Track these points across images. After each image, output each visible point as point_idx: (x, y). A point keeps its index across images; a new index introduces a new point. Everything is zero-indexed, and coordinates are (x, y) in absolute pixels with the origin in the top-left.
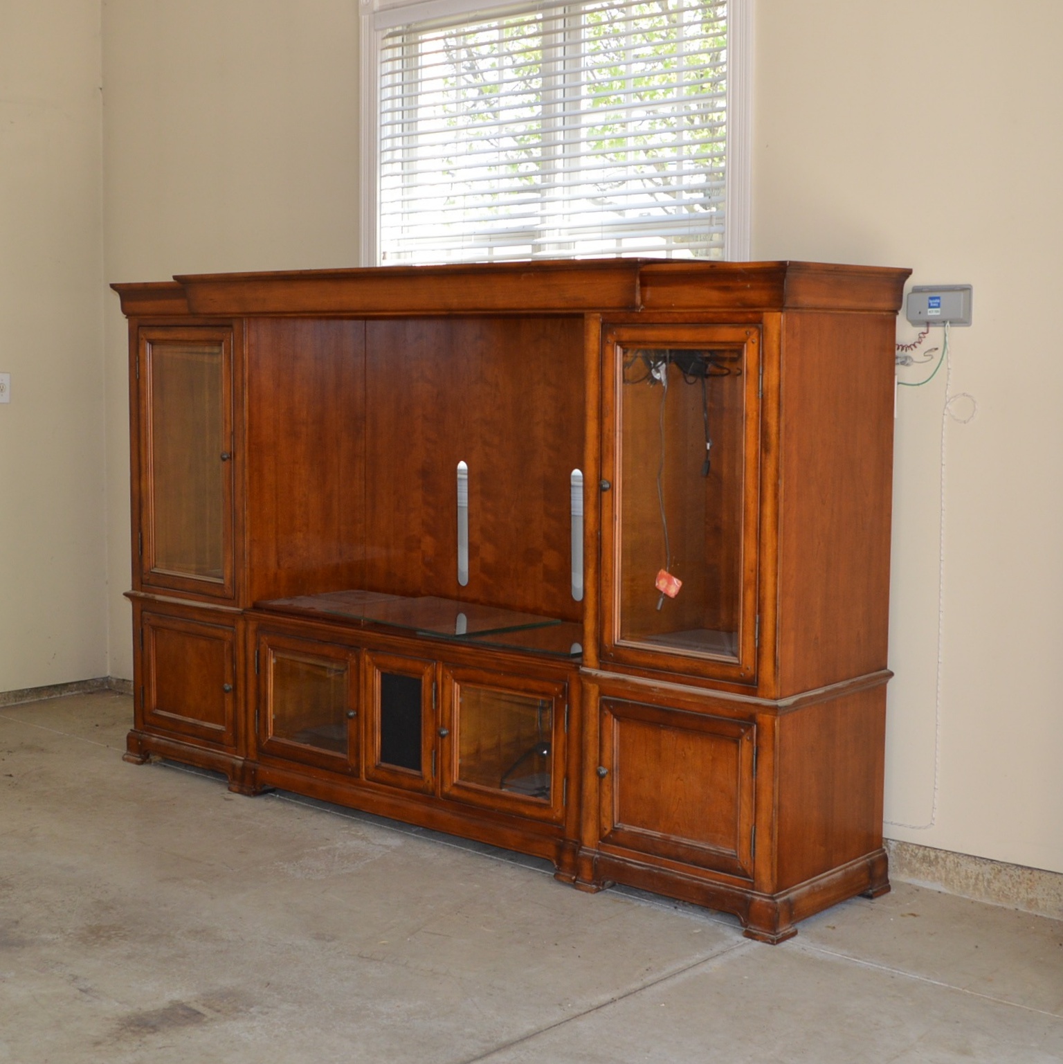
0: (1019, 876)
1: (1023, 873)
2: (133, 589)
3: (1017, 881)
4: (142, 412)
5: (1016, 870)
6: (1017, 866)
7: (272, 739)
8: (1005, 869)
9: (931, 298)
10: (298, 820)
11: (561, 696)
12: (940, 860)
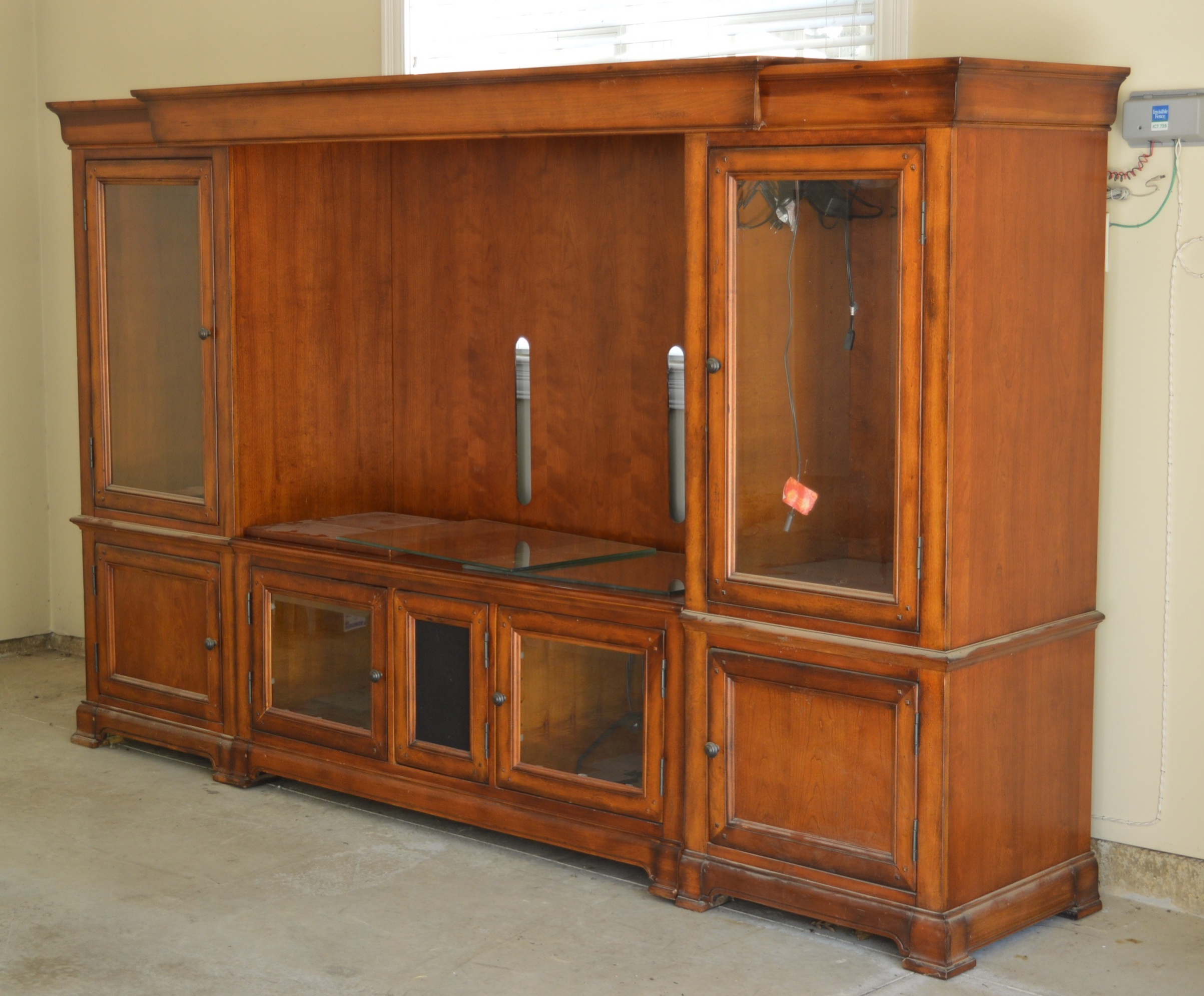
2: (83, 513)
4: (92, 275)
7: (271, 711)
9: (1157, 108)
10: (307, 819)
11: (656, 649)
12: (1168, 867)
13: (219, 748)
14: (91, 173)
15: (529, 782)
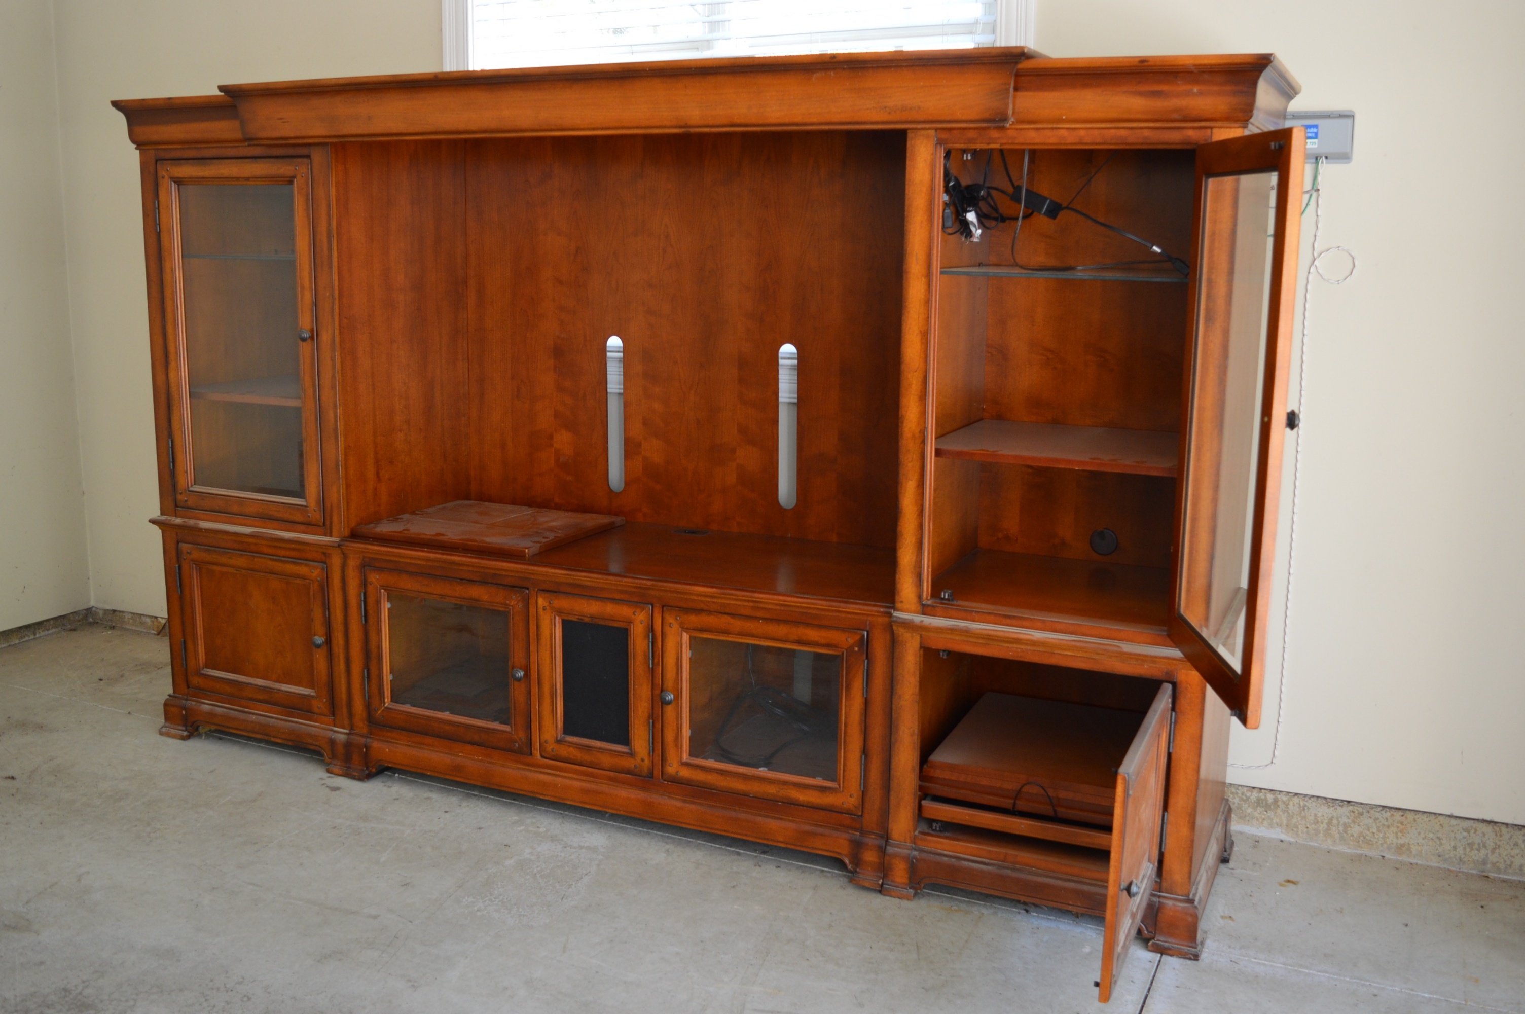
0: (1387, 819)
1: (1392, 815)
2: (162, 514)
3: (1384, 825)
5: (1383, 812)
6: (1384, 807)
7: (390, 707)
8: (1368, 812)
9: (1308, 127)
11: (856, 649)
12: (1280, 803)
13: (332, 742)
14: (164, 173)
15: (700, 776)
